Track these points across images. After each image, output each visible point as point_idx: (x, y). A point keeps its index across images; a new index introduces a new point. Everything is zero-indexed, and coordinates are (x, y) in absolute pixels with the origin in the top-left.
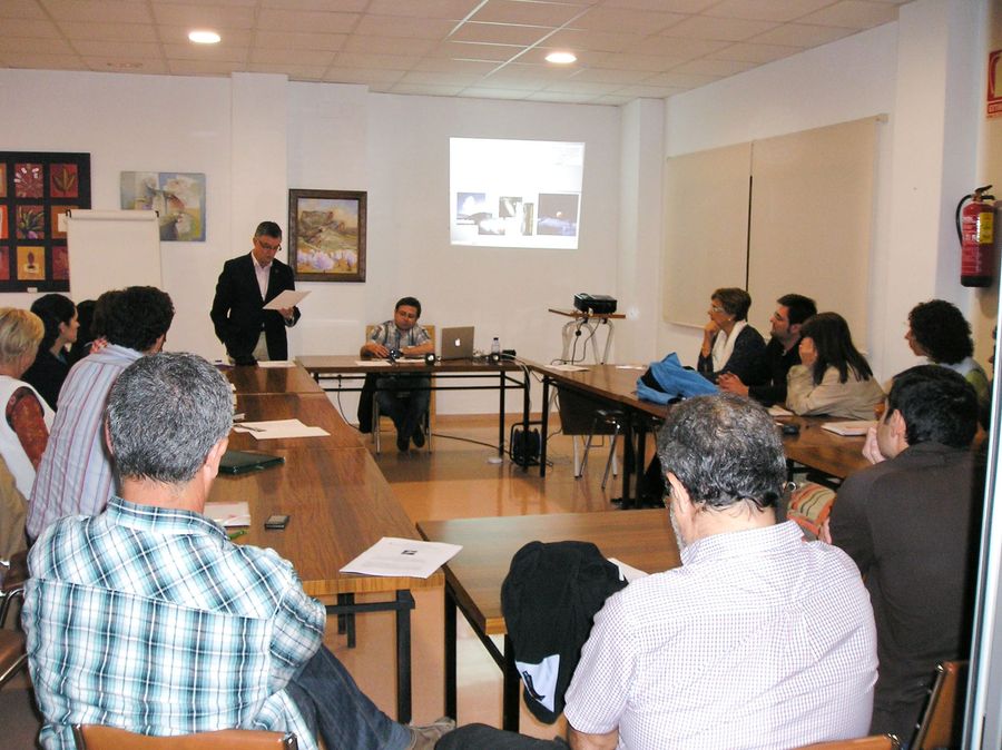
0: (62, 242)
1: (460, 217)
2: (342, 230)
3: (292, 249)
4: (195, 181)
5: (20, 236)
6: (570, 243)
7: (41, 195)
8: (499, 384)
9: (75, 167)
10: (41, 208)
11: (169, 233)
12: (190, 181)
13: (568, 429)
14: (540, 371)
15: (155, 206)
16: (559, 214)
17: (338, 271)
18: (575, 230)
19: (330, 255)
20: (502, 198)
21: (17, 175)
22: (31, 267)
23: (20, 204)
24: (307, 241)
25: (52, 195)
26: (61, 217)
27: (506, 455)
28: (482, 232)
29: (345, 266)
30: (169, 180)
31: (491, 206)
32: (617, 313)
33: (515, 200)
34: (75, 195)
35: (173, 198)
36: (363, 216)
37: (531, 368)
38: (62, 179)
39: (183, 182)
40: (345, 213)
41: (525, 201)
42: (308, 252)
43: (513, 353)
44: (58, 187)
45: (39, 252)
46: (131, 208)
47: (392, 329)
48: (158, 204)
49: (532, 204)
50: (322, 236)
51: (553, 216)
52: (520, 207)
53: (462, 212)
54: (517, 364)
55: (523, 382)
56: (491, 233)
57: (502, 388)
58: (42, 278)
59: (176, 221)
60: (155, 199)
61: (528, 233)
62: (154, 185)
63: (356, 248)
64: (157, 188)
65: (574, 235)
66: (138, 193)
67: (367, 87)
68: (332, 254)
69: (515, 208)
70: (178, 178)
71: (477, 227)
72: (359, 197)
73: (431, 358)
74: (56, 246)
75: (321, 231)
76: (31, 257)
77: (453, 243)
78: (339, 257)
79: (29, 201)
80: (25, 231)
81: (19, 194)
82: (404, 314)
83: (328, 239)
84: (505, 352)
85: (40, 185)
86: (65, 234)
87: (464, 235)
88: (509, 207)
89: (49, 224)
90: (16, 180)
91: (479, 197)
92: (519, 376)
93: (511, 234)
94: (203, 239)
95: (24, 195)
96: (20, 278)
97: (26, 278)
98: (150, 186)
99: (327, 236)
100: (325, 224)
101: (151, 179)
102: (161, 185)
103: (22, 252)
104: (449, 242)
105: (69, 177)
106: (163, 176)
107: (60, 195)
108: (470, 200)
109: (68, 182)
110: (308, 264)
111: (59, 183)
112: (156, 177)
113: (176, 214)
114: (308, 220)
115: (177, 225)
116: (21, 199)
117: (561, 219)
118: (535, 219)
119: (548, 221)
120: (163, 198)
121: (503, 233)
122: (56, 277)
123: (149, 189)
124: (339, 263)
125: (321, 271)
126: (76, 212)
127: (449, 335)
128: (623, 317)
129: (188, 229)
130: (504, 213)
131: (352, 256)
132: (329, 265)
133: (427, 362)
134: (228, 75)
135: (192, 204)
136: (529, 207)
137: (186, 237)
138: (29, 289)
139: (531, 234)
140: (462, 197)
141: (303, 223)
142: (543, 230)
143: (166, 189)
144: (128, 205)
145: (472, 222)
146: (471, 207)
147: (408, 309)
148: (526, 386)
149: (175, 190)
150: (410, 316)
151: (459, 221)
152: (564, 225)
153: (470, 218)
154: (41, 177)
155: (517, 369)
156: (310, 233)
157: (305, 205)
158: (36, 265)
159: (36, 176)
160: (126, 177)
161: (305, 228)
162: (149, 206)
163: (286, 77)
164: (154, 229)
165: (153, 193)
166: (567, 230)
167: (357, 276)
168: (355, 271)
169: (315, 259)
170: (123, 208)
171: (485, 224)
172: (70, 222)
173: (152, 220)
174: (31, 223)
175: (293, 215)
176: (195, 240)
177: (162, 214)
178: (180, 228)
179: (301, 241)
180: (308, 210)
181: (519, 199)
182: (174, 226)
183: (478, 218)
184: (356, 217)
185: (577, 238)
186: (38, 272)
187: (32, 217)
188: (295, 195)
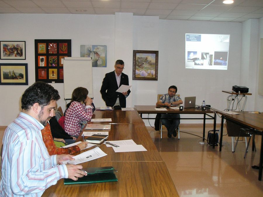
0: (62, 67)
1: (188, 59)
2: (150, 64)
3: (134, 69)
4: (103, 48)
5: (50, 65)
6: (224, 68)
7: (56, 53)
8: (203, 118)
9: (66, 44)
10: (56, 57)
11: (95, 64)
12: (102, 48)
13: (230, 134)
14: (221, 113)
15: (91, 56)
16: (221, 58)
17: (149, 77)
18: (226, 63)
19: (146, 72)
20: (202, 53)
21: (49, 46)
22: (53, 75)
23: (50, 56)
24: (139, 67)
25: (60, 53)
26: (62, 59)
27: (206, 141)
28: (195, 64)
29: (151, 75)
30: (95, 48)
31: (199, 56)
32: (249, 92)
33: (206, 54)
34: (66, 52)
35: (96, 53)
36: (157, 58)
37: (217, 112)
38: (63, 48)
39: (100, 48)
40: (151, 58)
41: (210, 54)
42: (139, 71)
43: (210, 106)
44: (62, 50)
45: (55, 70)
46: (84, 56)
47: (167, 97)
48: (92, 55)
49: (212, 55)
50: (144, 65)
51: (220, 59)
52: (208, 56)
53: (189, 58)
54: (211, 110)
55: (213, 116)
56: (199, 64)
57: (205, 119)
58: (56, 78)
59: (97, 61)
60: (91, 54)
61: (211, 64)
62: (91, 49)
63: (155, 69)
64: (92, 50)
65: (226, 65)
66: (86, 51)
67: (158, 17)
68: (147, 71)
69: (206, 56)
70: (98, 47)
71: (194, 62)
72: (156, 53)
73: (182, 108)
74: (60, 68)
75: (143, 64)
76: (53, 72)
77: (186, 68)
78: (149, 72)
79: (53, 55)
80: (51, 64)
81: (50, 53)
82: (171, 91)
83: (146, 66)
84: (207, 106)
85: (56, 50)
86: (63, 65)
87: (190, 65)
88: (205, 56)
89: (58, 61)
90: (49, 48)
91: (195, 53)
92: (213, 115)
93: (205, 65)
94: (106, 66)
95: (51, 53)
96: (50, 79)
97: (52, 78)
98: (89, 49)
99: (146, 65)
100: (145, 62)
101: (90, 47)
102: (93, 49)
103: (50, 70)
104: (185, 68)
105: (65, 47)
106: (94, 46)
107: (62, 53)
108: (192, 54)
109: (64, 49)
110: (139, 74)
111: (62, 49)
112: (91, 47)
113: (98, 58)
114: (139, 60)
115: (98, 62)
116: (50, 54)
117: (222, 60)
118: (213, 60)
119: (218, 61)
120: (93, 53)
121: (202, 64)
122: (60, 78)
123: (89, 50)
124: (149, 74)
125: (143, 77)
126: (66, 58)
127: (187, 99)
128: (251, 94)
129: (101, 63)
130: (203, 58)
131: (153, 72)
132: (146, 75)
133: (180, 109)
134: (114, 13)
135: (103, 55)
136: (211, 56)
137: (101, 66)
138: (52, 82)
139: (212, 65)
140: (189, 53)
141: (138, 61)
142: (216, 64)
143: (94, 50)
144: (82, 55)
145: (193, 61)
146: (192, 56)
147: (173, 90)
148: (214, 118)
149: (98, 51)
150: (173, 92)
151: (188, 61)
152: (223, 62)
153: (192, 60)
154: (56, 47)
155: (212, 112)
156: (140, 64)
157: (138, 55)
158: (55, 74)
159: (55, 47)
160: (82, 47)
161: (138, 63)
162: (89, 56)
163: (132, 14)
164: (90, 63)
165: (90, 52)
166: (224, 64)
167: (155, 79)
168: (154, 77)
169: (141, 73)
170: (81, 57)
171: (197, 62)
172: (64, 61)
173: (90, 60)
174: (53, 61)
175: (134, 58)
176: (103, 67)
177: (93, 58)
178: (98, 63)
179: (137, 67)
180: (139, 57)
181: (208, 53)
182: (97, 62)
183: (194, 60)
184: (155, 59)
185: (227, 66)
186: (55, 77)
187: (54, 59)
188: (135, 52)
